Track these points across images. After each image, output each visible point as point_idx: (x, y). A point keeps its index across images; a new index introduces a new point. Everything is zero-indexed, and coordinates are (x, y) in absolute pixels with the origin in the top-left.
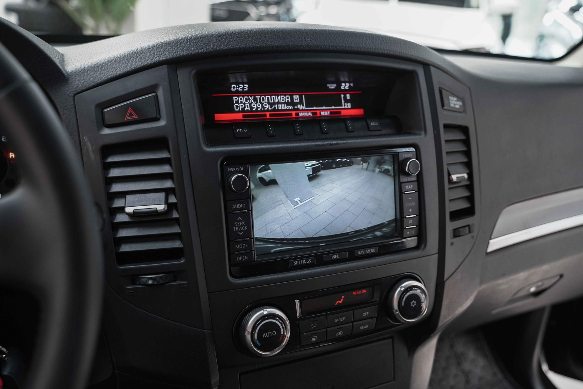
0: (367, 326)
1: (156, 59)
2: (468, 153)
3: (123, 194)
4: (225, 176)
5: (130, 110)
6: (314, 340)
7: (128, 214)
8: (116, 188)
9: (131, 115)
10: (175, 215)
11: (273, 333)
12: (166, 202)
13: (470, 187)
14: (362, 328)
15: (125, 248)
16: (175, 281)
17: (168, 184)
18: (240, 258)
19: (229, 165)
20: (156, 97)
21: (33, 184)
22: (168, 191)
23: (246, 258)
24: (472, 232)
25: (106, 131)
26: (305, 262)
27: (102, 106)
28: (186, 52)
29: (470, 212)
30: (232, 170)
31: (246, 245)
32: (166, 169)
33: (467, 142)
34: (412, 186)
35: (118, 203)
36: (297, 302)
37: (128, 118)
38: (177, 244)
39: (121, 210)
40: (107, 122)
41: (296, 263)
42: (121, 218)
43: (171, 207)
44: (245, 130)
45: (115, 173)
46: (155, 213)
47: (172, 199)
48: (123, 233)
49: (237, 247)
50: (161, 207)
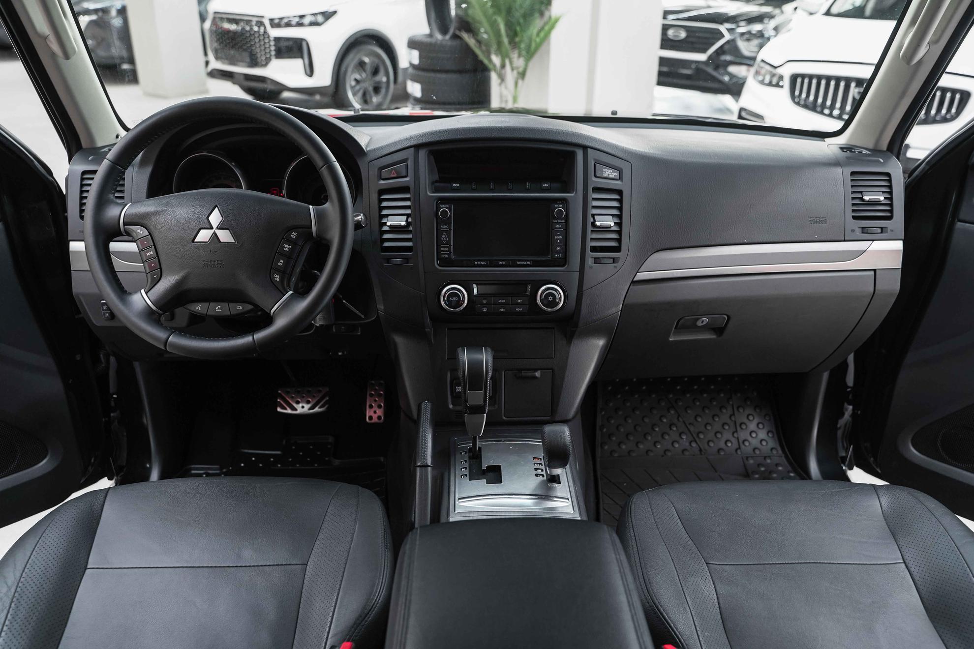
0: (522, 309)
1: (409, 144)
2: (620, 209)
3: (387, 216)
4: (438, 209)
5: (393, 171)
6: (485, 310)
7: (388, 226)
8: (385, 212)
9: (394, 174)
10: (411, 228)
11: (456, 299)
12: (407, 221)
13: (619, 232)
14: (517, 309)
15: (386, 244)
16: (408, 263)
17: (408, 212)
18: (444, 256)
19: (442, 203)
20: (407, 165)
21: (332, 202)
22: (408, 216)
23: (447, 256)
24: (617, 263)
25: (382, 182)
26: (482, 263)
27: (381, 168)
28: (424, 141)
29: (618, 249)
30: (442, 206)
31: (447, 249)
32: (408, 203)
33: (620, 201)
34: (561, 226)
35: (384, 220)
36: (475, 286)
37: (392, 176)
38: (410, 244)
39: (385, 224)
40: (383, 178)
41: (476, 263)
42: (385, 228)
43: (409, 224)
44: (458, 185)
45: (384, 204)
46: (400, 226)
47: (410, 220)
48: (386, 236)
49: (442, 249)
50: (403, 223)
